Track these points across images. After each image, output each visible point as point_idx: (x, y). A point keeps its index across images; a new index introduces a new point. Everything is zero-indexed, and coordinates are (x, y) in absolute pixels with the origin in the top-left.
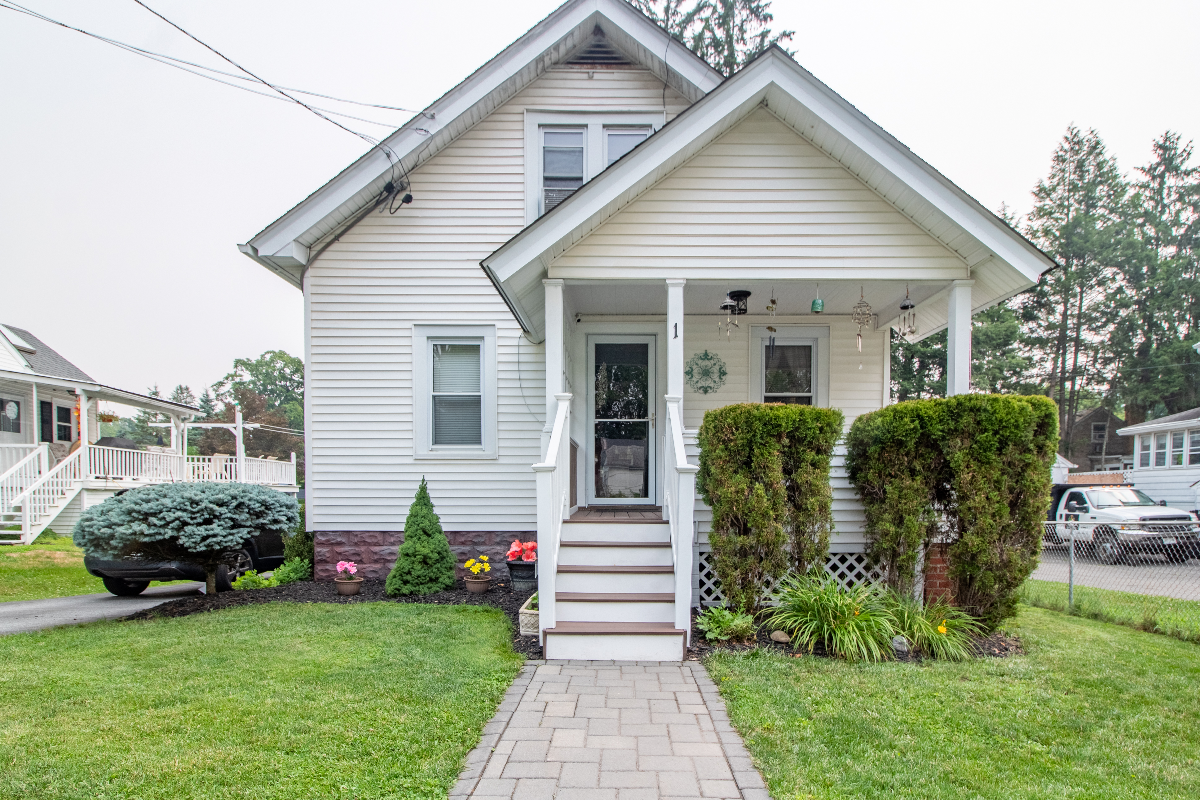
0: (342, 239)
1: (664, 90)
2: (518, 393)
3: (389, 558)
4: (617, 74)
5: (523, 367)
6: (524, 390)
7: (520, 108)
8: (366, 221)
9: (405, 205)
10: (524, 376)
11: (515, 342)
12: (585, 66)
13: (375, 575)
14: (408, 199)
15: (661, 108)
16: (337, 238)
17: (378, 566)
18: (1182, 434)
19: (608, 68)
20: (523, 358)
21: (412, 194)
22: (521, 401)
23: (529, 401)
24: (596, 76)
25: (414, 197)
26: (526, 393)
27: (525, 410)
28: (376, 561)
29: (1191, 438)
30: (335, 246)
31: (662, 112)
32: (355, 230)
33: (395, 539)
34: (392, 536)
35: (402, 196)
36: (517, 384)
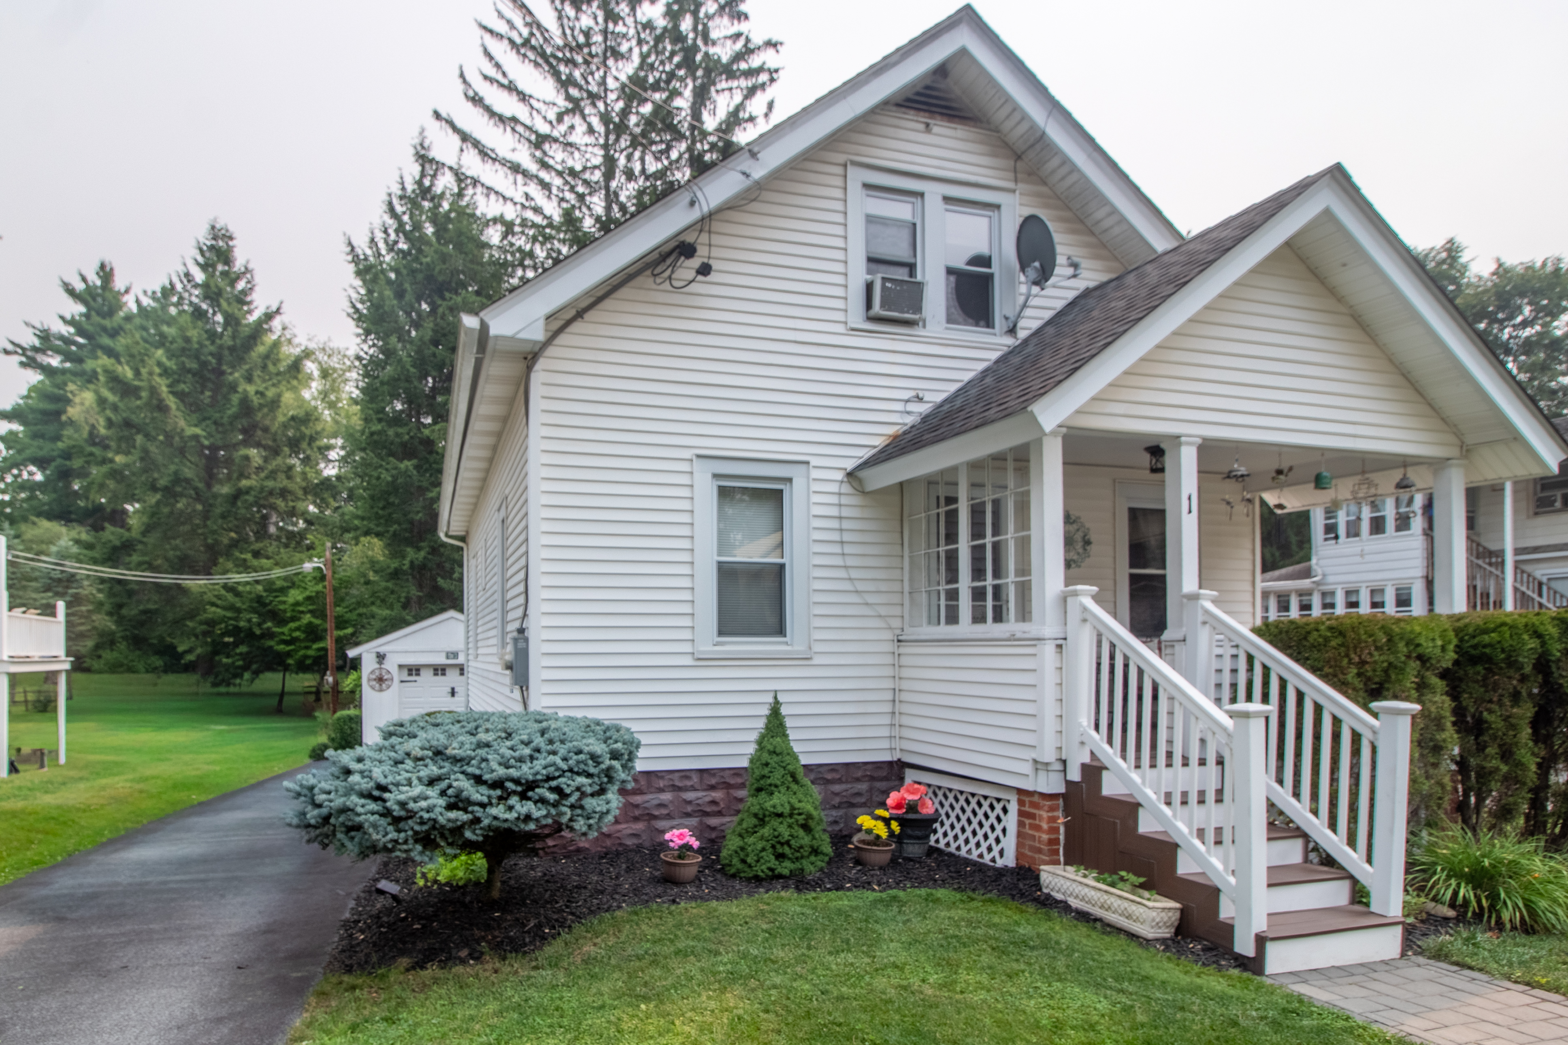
0: (588, 316)
1: (1015, 162)
2: (838, 561)
3: (656, 813)
4: (960, 131)
5: (846, 525)
6: (847, 558)
7: (841, 158)
8: (624, 292)
9: (700, 278)
10: (847, 537)
11: (834, 490)
12: (922, 114)
13: (635, 841)
14: (705, 270)
15: (1010, 185)
16: (580, 315)
17: (639, 826)
18: (1288, 596)
19: (949, 121)
20: (845, 512)
21: (711, 262)
22: (842, 574)
23: (854, 574)
24: (936, 129)
25: (714, 268)
26: (850, 562)
27: (847, 586)
28: (636, 819)
29: (1301, 601)
30: (576, 327)
31: (1014, 191)
32: (607, 304)
33: (666, 783)
34: (662, 778)
35: (695, 263)
36: (837, 549)
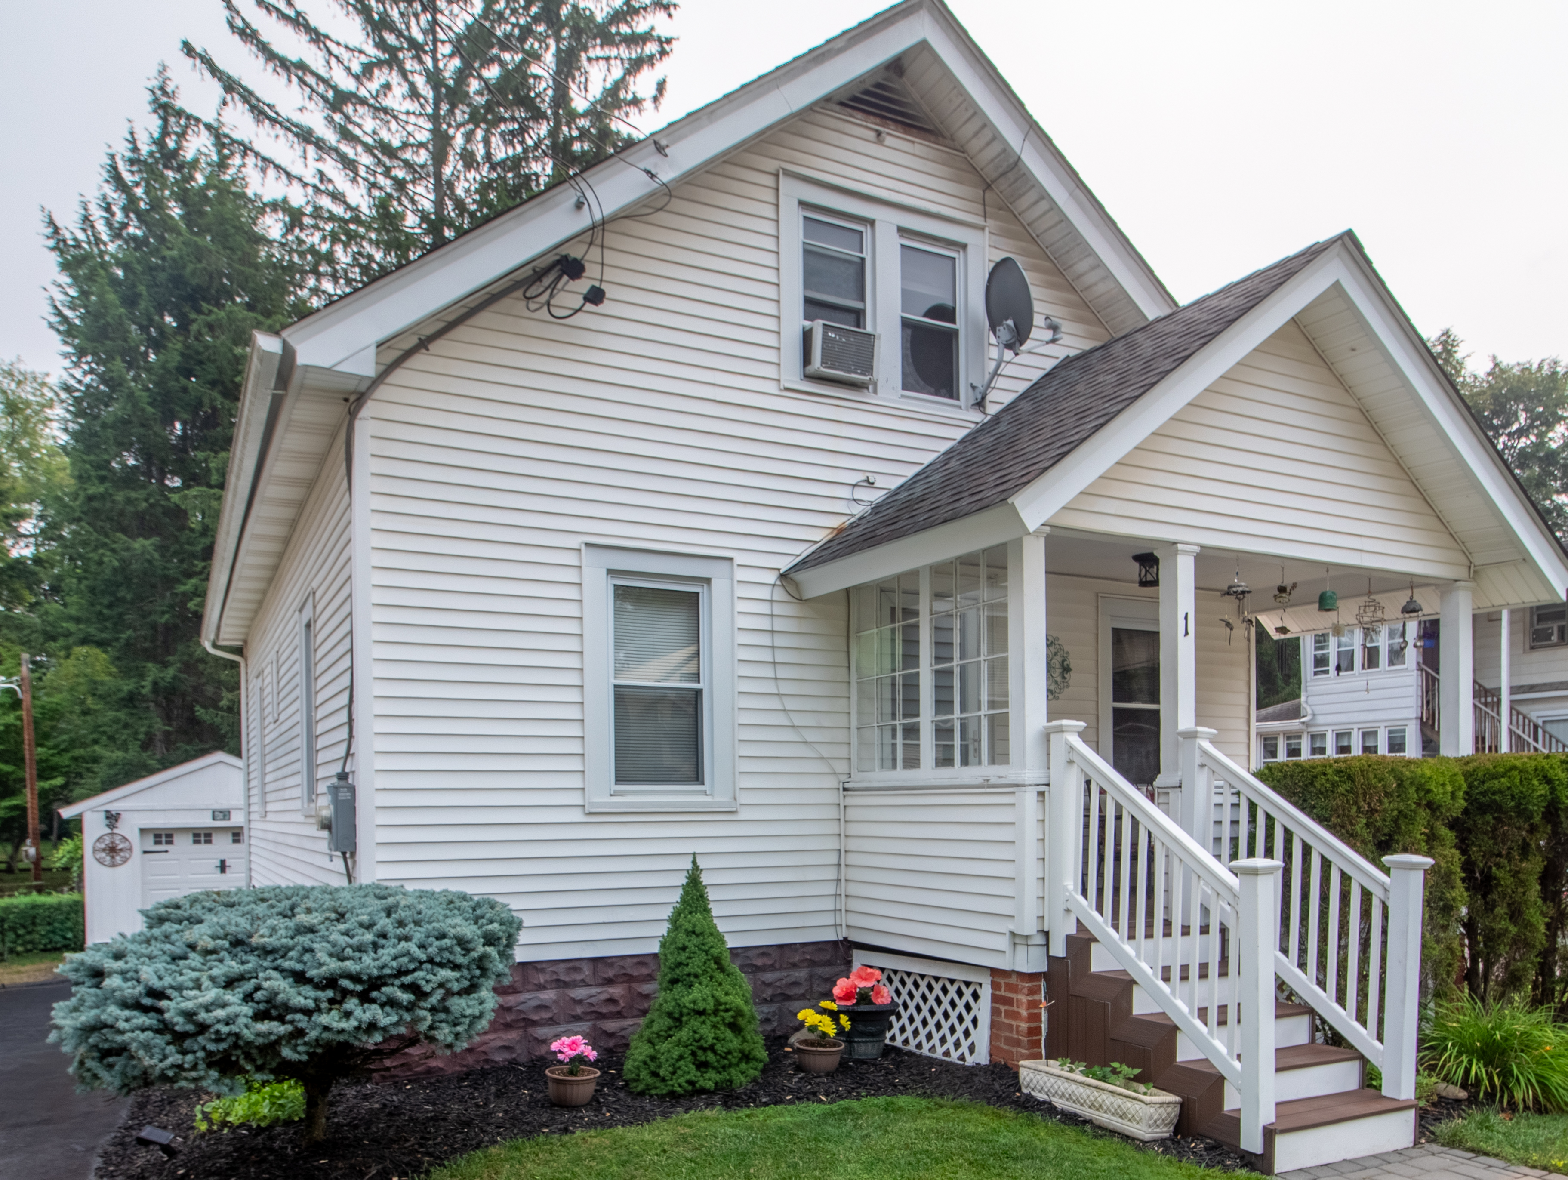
0: (434, 347)
1: (984, 191)
2: (770, 688)
3: (535, 1017)
4: (919, 146)
5: (780, 641)
6: (780, 683)
7: (772, 165)
8: (485, 318)
9: (589, 307)
10: (780, 657)
11: (765, 594)
12: (872, 118)
14: (595, 296)
15: (979, 220)
16: (424, 344)
19: (905, 133)
20: (779, 625)
21: (604, 286)
22: (775, 704)
23: (790, 704)
24: (889, 141)
25: (607, 295)
26: (785, 689)
27: (781, 720)
30: (419, 360)
31: (982, 229)
32: (461, 332)
33: (548, 977)
34: (543, 971)
35: (583, 286)
36: (768, 672)
